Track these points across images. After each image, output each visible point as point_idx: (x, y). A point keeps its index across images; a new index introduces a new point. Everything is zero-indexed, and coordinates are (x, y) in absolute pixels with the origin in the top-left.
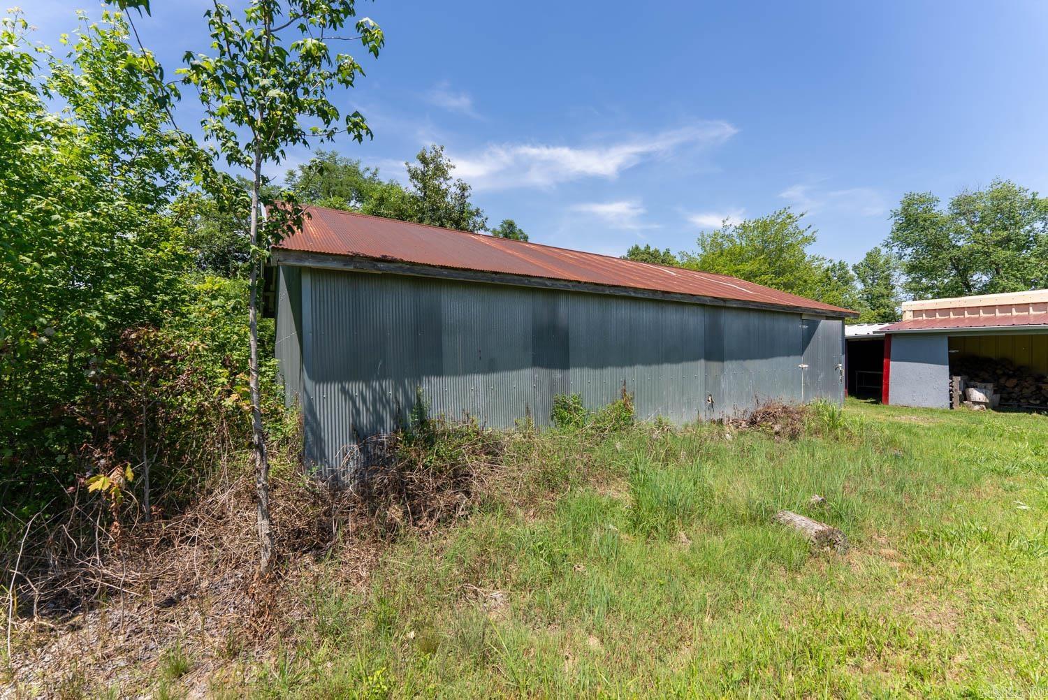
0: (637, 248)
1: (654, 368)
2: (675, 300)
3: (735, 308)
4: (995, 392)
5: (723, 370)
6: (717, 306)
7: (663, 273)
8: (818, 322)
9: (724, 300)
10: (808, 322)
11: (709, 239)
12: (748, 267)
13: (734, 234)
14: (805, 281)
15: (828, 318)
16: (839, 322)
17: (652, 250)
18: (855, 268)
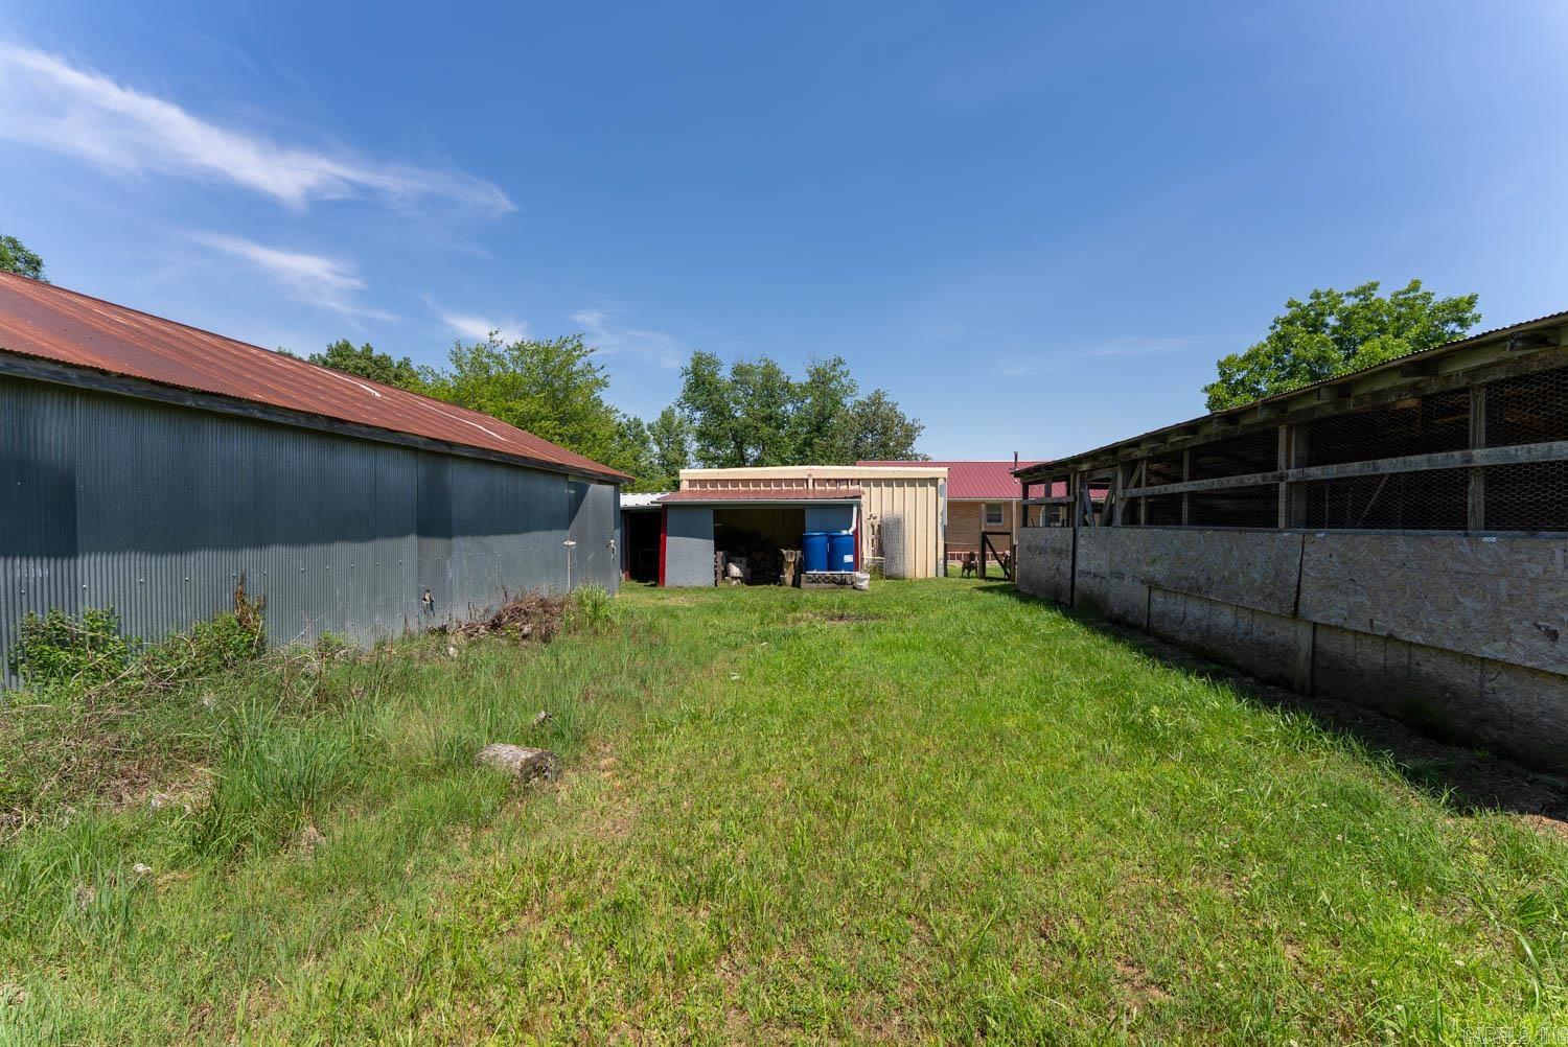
0: (347, 345)
1: (314, 551)
2: (356, 435)
3: (466, 458)
4: (748, 566)
5: (450, 552)
6: (438, 452)
7: (356, 389)
8: (587, 487)
9: (450, 444)
10: (575, 486)
11: (470, 356)
12: (521, 407)
13: (506, 355)
14: (594, 436)
15: (601, 482)
16: (609, 489)
17: (375, 353)
18: (650, 427)
